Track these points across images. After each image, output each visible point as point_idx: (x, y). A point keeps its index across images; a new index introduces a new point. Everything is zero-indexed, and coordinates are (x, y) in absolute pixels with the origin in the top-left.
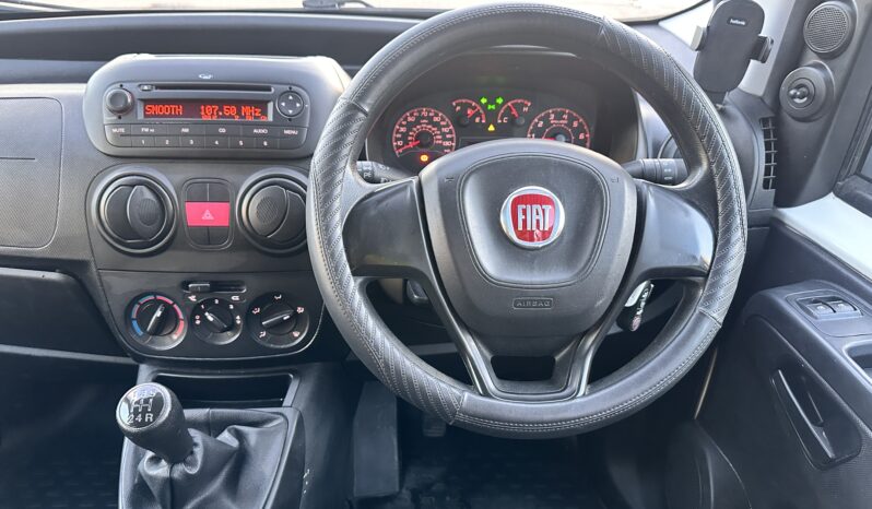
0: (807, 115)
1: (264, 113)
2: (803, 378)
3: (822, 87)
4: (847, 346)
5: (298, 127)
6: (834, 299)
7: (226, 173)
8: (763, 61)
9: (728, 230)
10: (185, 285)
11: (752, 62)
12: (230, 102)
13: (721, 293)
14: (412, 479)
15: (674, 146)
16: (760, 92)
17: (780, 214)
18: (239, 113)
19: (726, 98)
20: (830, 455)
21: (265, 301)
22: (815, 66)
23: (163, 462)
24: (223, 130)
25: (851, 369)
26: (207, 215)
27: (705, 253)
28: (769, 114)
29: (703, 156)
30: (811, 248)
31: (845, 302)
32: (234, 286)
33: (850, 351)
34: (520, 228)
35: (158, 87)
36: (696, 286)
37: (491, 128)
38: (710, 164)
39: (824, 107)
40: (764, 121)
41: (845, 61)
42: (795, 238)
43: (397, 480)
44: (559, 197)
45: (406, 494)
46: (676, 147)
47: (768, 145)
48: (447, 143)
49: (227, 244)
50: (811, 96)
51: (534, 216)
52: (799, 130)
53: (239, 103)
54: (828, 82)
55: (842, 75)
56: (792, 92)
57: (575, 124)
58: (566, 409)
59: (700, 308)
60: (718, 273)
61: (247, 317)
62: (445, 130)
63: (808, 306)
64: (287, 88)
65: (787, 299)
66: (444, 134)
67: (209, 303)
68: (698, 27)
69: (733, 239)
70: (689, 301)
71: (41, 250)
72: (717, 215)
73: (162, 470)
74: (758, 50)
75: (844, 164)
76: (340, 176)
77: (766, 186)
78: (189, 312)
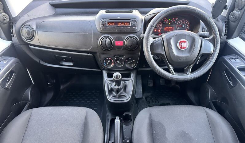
0: (234, 21)
1: (129, 24)
2: (229, 73)
3: (238, 16)
4: (237, 67)
5: (135, 27)
6: (236, 58)
7: (122, 36)
8: (226, 10)
9: (216, 47)
10: (114, 56)
11: (224, 10)
12: (123, 22)
13: (214, 57)
14: (145, 95)
15: (206, 29)
16: (225, 16)
17: (228, 41)
18: (125, 24)
19: (218, 17)
20: (232, 86)
21: (128, 59)
22: (237, 11)
23: (116, 86)
24: (122, 28)
25: (238, 71)
26: (119, 44)
27: (212, 50)
28: (227, 20)
29: (213, 33)
30: (233, 48)
31: (238, 59)
32: (123, 56)
33: (237, 68)
34: (181, 46)
35: (110, 20)
36: (210, 56)
37: (169, 24)
38: (214, 35)
39: (238, 19)
40: (226, 22)
41: (243, 10)
42: (230, 46)
43: (142, 95)
44: (188, 41)
45: (144, 98)
46: (207, 29)
47: (226, 27)
48: (160, 27)
49: (122, 49)
50: (235, 17)
51: (184, 45)
52: (232, 24)
53: (125, 22)
54: (239, 15)
55: (242, 14)
56: (231, 17)
57: (186, 23)
58: (187, 77)
59: (210, 60)
60: (214, 54)
61: (125, 62)
62: (160, 24)
63: (231, 60)
64: (133, 19)
65: (227, 58)
66: (160, 25)
67: (118, 60)
68: (213, 3)
69: (217, 48)
70: (209, 59)
71: (89, 50)
72: (215, 44)
73: (117, 87)
74: (225, 7)
75: (241, 31)
76: (149, 38)
77: (225, 35)
78: (114, 61)
